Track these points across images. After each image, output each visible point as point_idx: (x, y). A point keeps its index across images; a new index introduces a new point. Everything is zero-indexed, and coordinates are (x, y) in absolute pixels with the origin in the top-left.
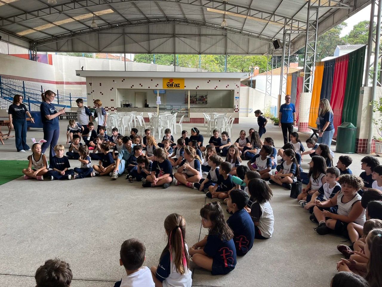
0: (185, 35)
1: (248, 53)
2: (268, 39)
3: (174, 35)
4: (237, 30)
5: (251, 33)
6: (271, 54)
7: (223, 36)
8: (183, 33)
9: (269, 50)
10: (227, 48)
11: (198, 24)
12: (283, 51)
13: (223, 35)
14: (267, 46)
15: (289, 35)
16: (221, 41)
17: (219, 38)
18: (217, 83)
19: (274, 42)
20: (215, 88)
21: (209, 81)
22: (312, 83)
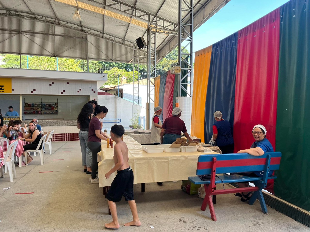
1: (112, 60)
2: (133, 46)
3: (19, 32)
9: (134, 57)
10: (88, 53)
12: (148, 51)
13: (82, 38)
15: (154, 33)
16: (80, 44)
17: (77, 40)
18: (64, 87)
19: (137, 40)
20: (62, 93)
21: (51, 83)
22: (191, 83)
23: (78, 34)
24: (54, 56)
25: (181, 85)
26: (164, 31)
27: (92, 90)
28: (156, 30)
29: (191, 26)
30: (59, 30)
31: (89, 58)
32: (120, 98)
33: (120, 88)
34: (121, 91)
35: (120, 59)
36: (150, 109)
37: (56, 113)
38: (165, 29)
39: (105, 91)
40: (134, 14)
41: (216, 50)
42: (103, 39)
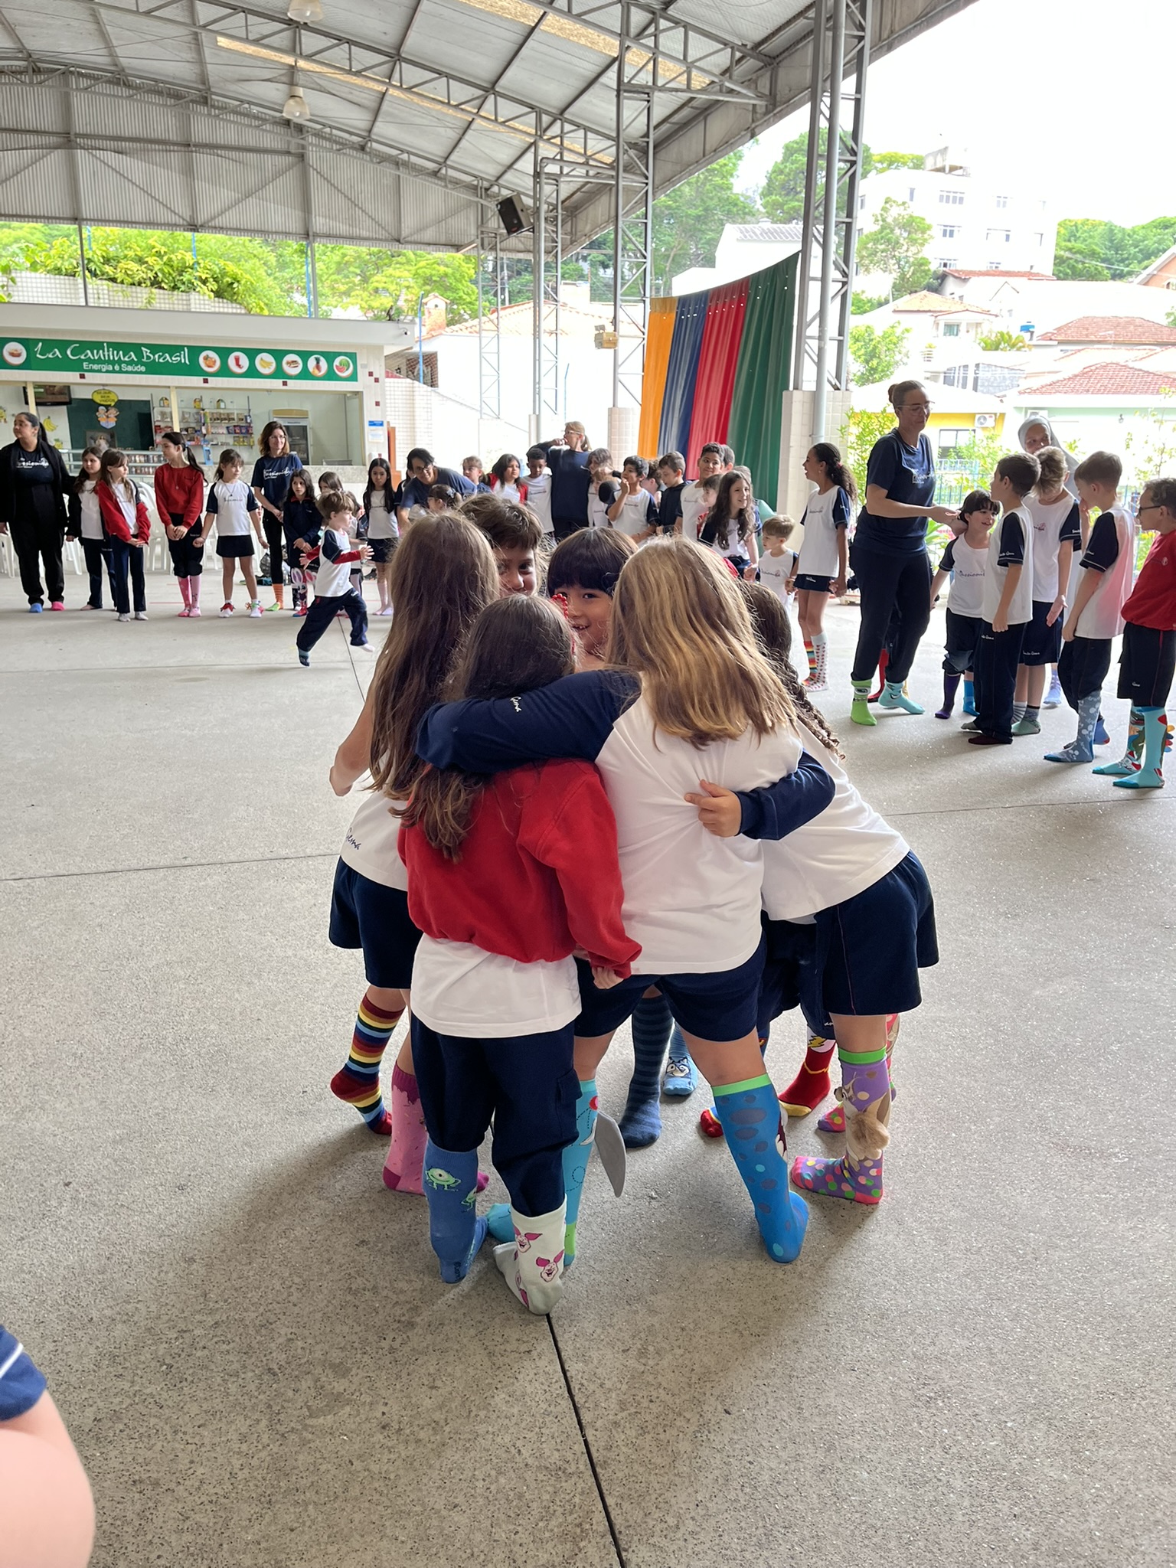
0: (122, 143)
1: (398, 241)
2: (475, 188)
3: (68, 140)
4: (346, 136)
5: (405, 156)
6: (491, 249)
7: (290, 159)
8: (110, 132)
9: (482, 233)
10: (309, 212)
11: (178, 96)
12: (536, 241)
13: (290, 152)
14: (472, 215)
15: (556, 179)
16: (280, 181)
17: (271, 163)
19: (500, 204)
24: (194, 227)
27: (371, 374)
28: (561, 168)
30: (203, 128)
31: (316, 235)
32: (430, 388)
33: (428, 348)
34: (431, 360)
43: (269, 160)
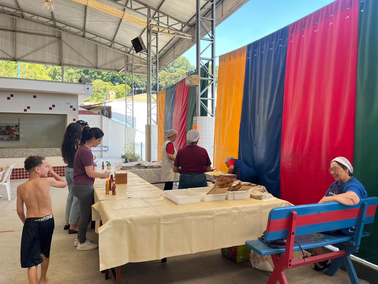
1: (97, 68)
5: (98, 38)
6: (130, 71)
7: (55, 39)
9: (127, 64)
10: (62, 57)
13: (55, 36)
14: (123, 59)
15: (156, 33)
16: (52, 46)
17: (48, 39)
18: (29, 101)
19: (132, 40)
20: (25, 110)
21: (10, 96)
22: (212, 99)
23: (48, 30)
24: (15, 60)
25: (200, 101)
26: (169, 31)
27: (71, 107)
28: (158, 29)
29: (212, 21)
30: (22, 25)
31: (65, 65)
32: (108, 118)
33: (107, 105)
34: (109, 109)
35: (108, 67)
36: (151, 133)
37: (16, 139)
38: (170, 28)
39: (87, 109)
40: (129, 6)
41: (254, 53)
42: (84, 39)
43: (47, 38)
